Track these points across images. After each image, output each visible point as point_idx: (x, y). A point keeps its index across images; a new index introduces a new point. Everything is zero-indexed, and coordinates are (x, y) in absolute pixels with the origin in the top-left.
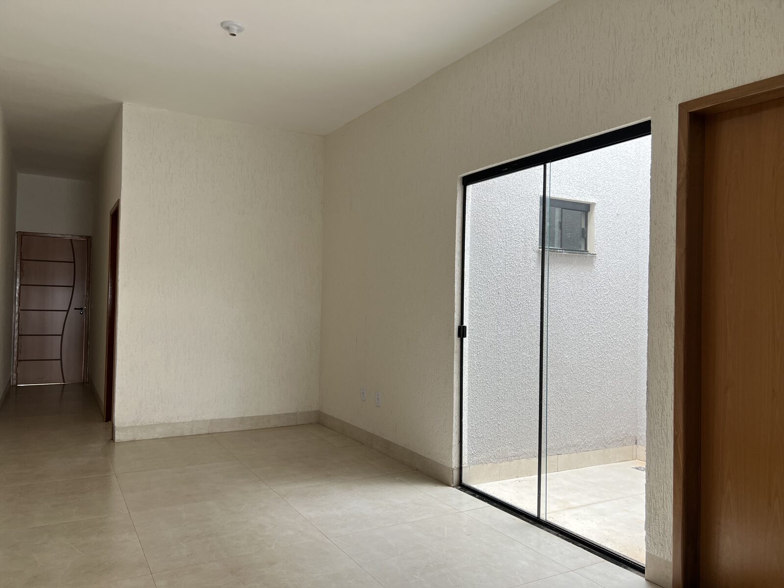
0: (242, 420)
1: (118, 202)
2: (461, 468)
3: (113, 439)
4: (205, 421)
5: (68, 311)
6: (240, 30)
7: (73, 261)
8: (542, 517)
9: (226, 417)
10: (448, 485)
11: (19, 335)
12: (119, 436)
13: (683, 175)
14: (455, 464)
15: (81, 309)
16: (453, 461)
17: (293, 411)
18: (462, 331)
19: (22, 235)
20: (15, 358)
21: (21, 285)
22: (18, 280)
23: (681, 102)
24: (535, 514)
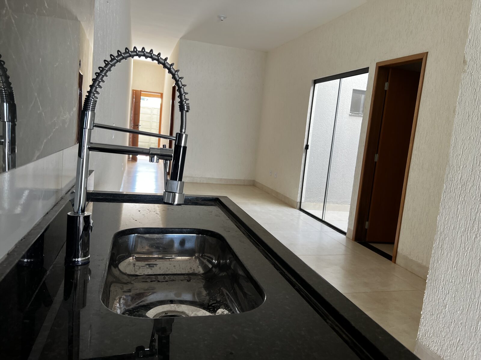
2: (301, 202)
8: (323, 219)
10: (295, 208)
16: (298, 199)
18: (307, 147)
23: (377, 62)
24: (321, 218)
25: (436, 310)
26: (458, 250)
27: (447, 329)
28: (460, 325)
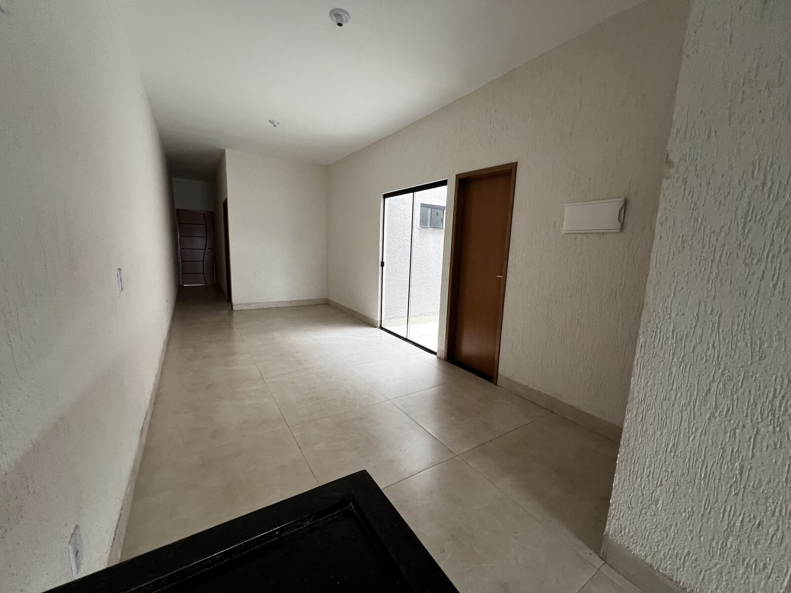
0: (291, 302)
1: (227, 199)
2: (381, 321)
3: (232, 309)
4: (274, 302)
5: (205, 249)
6: (278, 124)
7: (205, 224)
8: (408, 338)
9: (283, 300)
10: (375, 327)
11: (182, 261)
12: (234, 308)
13: (456, 204)
14: (379, 319)
15: (211, 248)
17: (314, 298)
18: (383, 264)
19: (178, 210)
20: (181, 272)
21: (180, 236)
22: (178, 234)
23: (456, 174)
24: (406, 337)
25: (638, 503)
26: (675, 429)
27: (663, 533)
28: (688, 533)
